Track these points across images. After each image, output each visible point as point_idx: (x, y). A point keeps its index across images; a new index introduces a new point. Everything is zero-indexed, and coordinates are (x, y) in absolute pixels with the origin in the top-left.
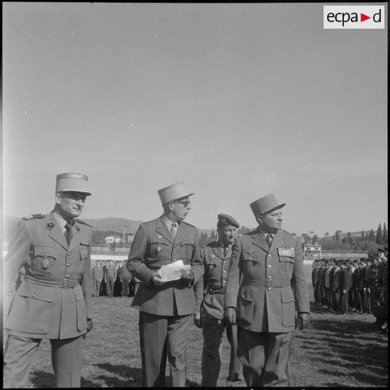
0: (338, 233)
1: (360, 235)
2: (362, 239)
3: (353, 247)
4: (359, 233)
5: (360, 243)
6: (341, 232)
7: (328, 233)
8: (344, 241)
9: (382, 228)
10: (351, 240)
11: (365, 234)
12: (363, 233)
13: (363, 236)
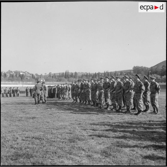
4: (58, 73)
5: (59, 78)
6: (51, 73)
7: (46, 74)
8: (53, 77)
9: (67, 72)
10: (55, 77)
11: (61, 74)
12: (60, 73)
13: (60, 75)
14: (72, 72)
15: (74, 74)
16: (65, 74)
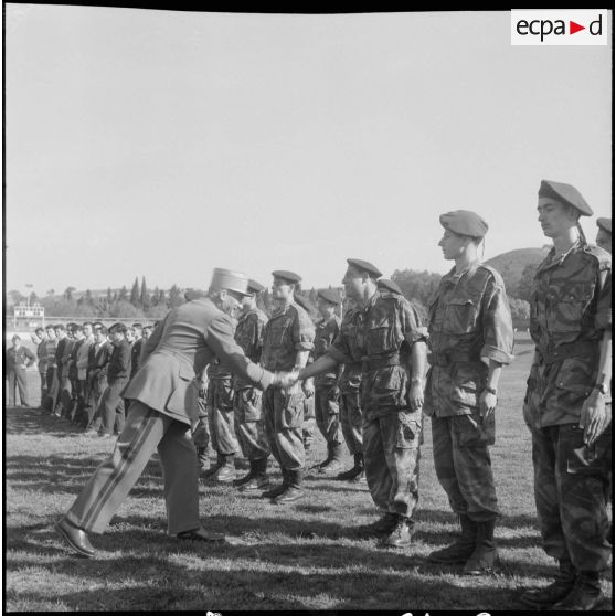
0: (69, 291)
1: (106, 295)
2: (109, 300)
3: (97, 311)
4: (103, 292)
5: (108, 305)
6: (74, 289)
7: (53, 291)
8: (80, 302)
9: (140, 286)
10: (91, 302)
11: (113, 294)
12: (109, 291)
13: (109, 296)
14: (160, 288)
15: (167, 295)
16: (129, 294)
